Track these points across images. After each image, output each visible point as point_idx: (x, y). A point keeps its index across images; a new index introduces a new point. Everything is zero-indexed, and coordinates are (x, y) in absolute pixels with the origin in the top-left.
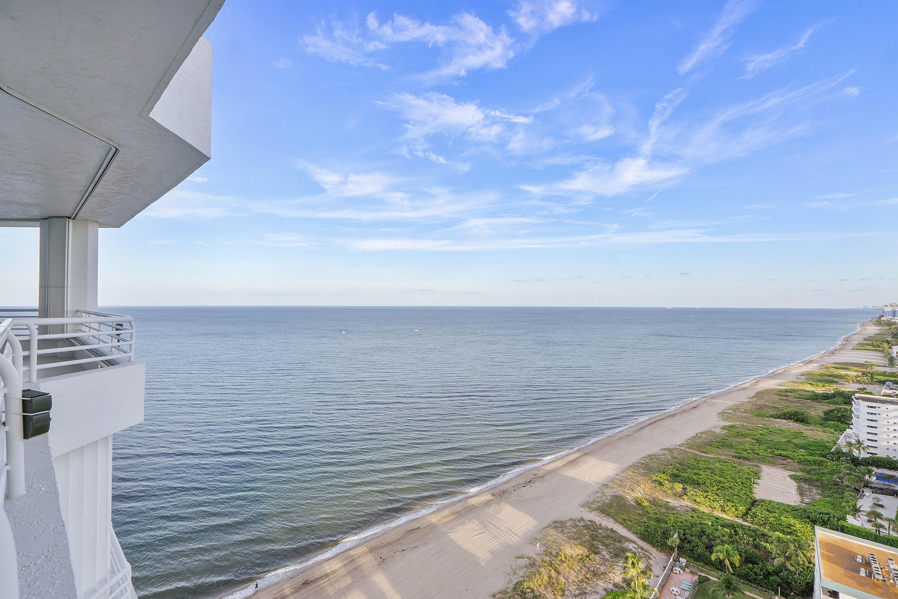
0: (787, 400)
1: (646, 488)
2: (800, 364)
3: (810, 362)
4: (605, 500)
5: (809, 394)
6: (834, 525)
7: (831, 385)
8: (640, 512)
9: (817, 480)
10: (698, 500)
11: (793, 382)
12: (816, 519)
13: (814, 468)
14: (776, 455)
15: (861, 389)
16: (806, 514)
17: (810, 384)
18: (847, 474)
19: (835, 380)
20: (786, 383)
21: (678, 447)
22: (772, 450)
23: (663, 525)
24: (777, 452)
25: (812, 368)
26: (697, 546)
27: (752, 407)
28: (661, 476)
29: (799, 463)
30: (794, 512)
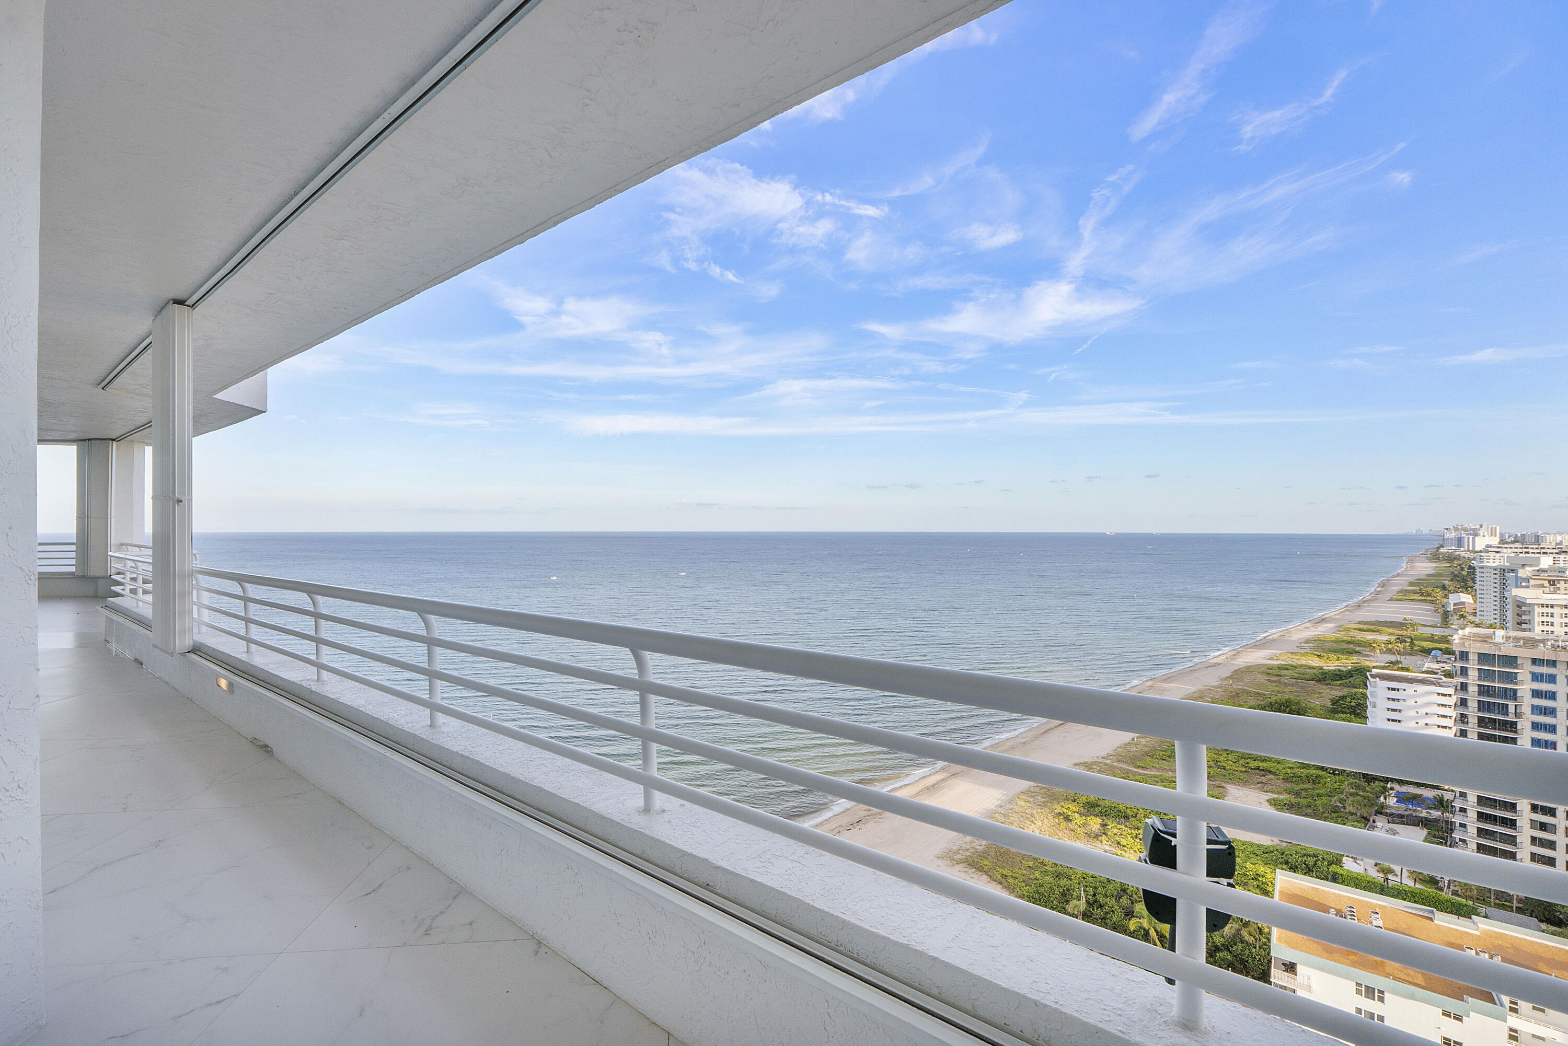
0: (1279, 682)
1: (1044, 826)
2: (1308, 625)
3: (1323, 620)
4: (977, 847)
5: (1314, 671)
6: (1322, 873)
7: (1350, 658)
8: (1031, 864)
9: (1309, 806)
10: (1123, 842)
11: (1292, 653)
12: (1297, 864)
13: (1306, 786)
14: (1252, 769)
15: (1392, 663)
16: (1282, 858)
17: (1318, 656)
18: (1352, 794)
19: (1357, 649)
20: (1280, 654)
21: (1101, 760)
22: (1246, 761)
23: (1063, 882)
24: (1253, 764)
25: (1325, 631)
26: (1113, 911)
27: (1222, 693)
28: (1069, 806)
29: (1285, 780)
30: (1267, 855)
